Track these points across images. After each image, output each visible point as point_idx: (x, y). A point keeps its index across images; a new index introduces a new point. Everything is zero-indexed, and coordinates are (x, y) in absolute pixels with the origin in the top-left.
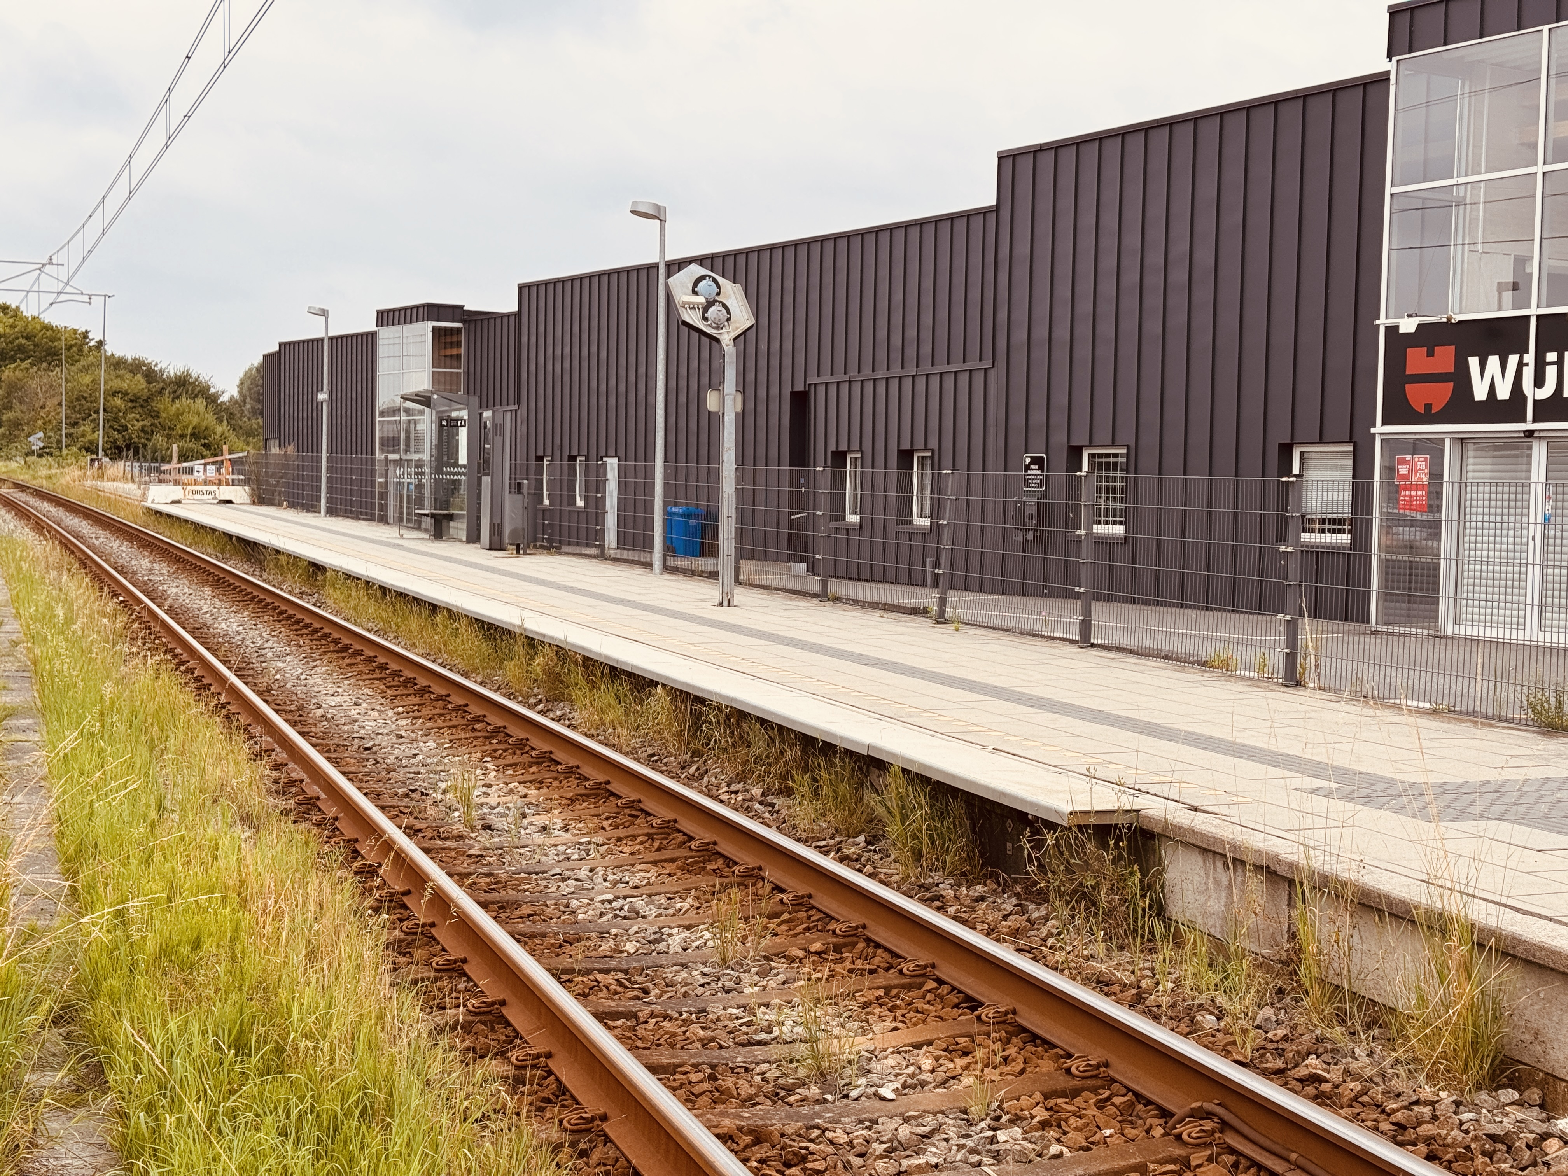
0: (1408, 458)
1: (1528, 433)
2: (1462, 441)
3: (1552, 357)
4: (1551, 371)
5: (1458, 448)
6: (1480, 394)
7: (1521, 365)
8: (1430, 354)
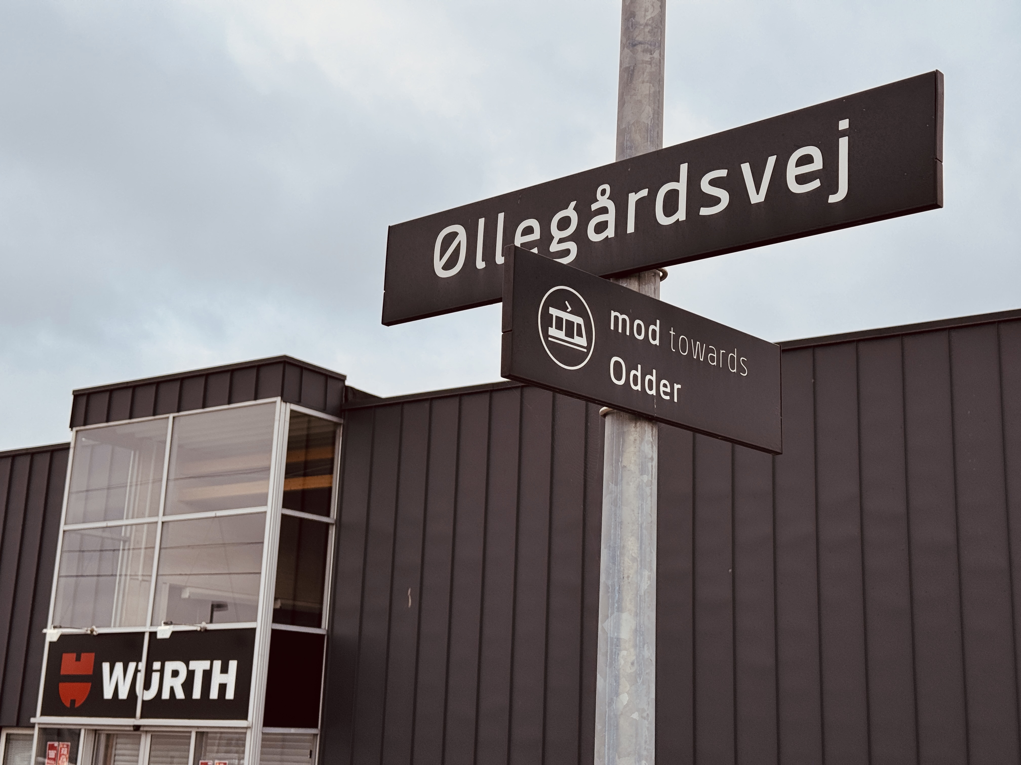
0: (56, 744)
1: (137, 728)
2: (96, 732)
3: (157, 665)
4: (156, 677)
5: (91, 738)
6: (108, 694)
7: (137, 671)
8: (78, 659)
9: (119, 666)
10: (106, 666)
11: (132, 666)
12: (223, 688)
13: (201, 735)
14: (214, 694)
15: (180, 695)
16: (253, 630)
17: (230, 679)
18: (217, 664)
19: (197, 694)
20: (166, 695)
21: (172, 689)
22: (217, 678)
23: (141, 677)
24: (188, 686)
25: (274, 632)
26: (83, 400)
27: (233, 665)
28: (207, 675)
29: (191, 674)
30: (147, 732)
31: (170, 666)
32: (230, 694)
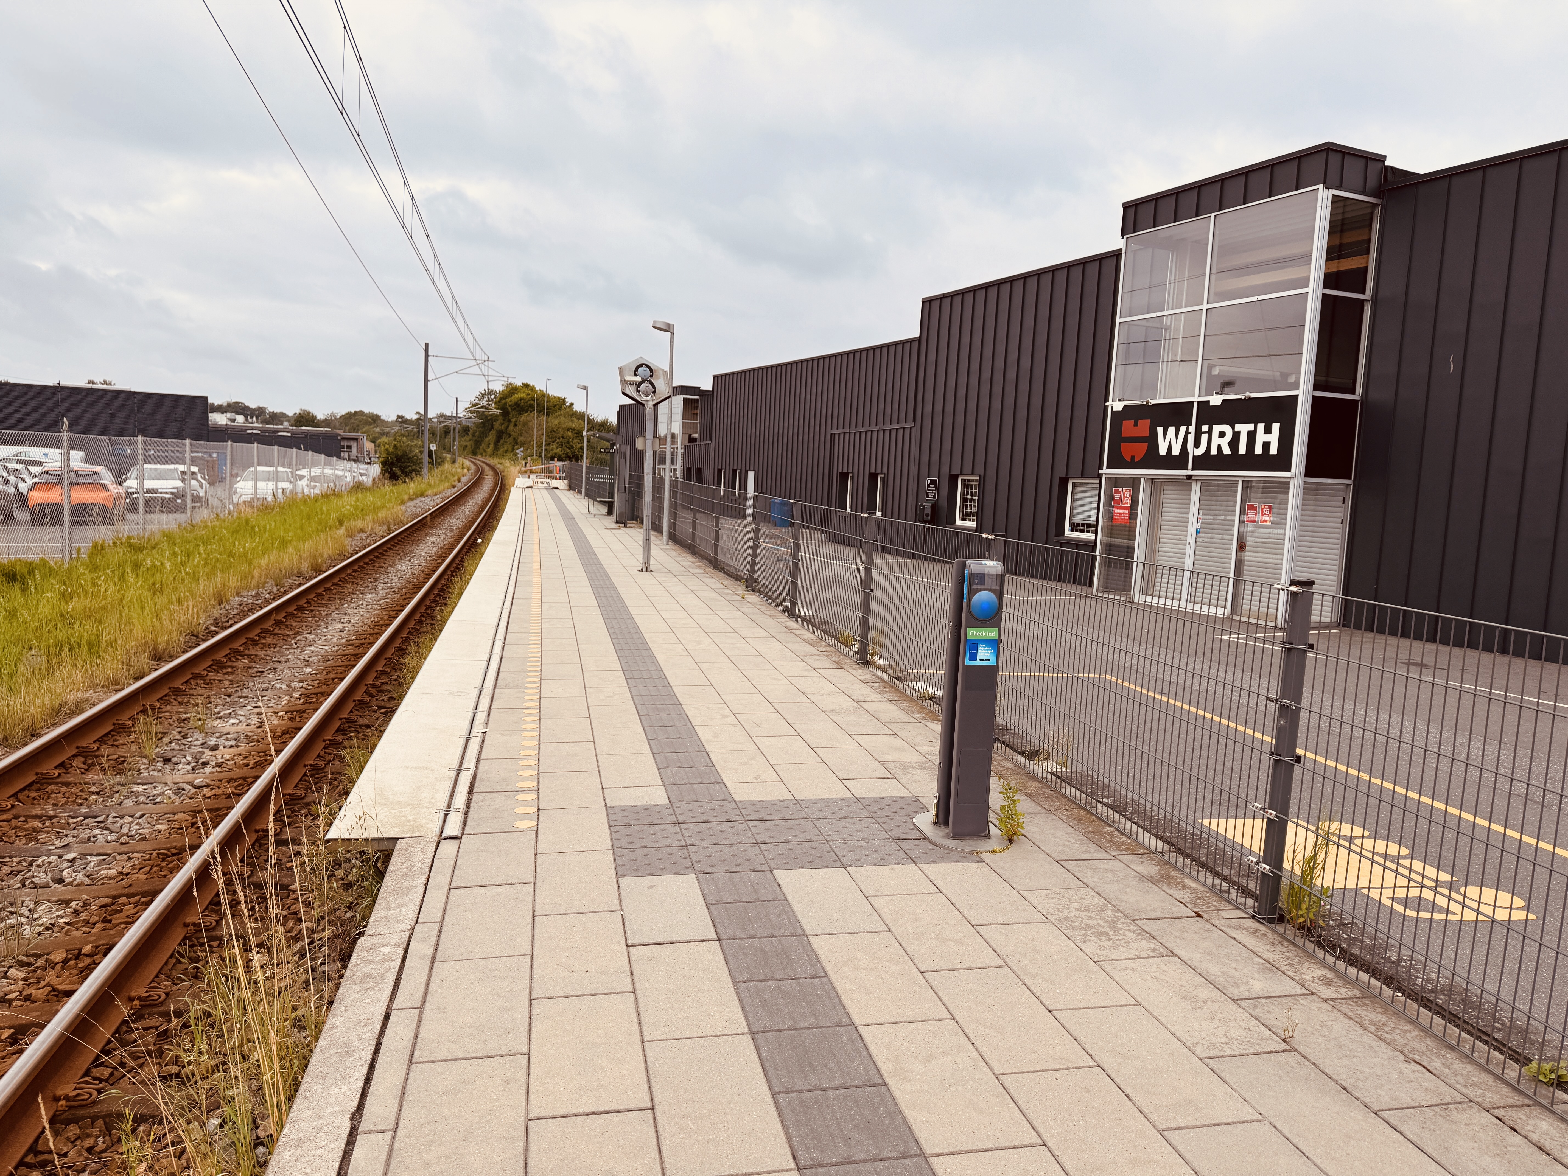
0: (1120, 489)
1: (1189, 477)
3: (1205, 428)
4: (1204, 438)
5: (1150, 485)
6: (1163, 451)
7: (1187, 433)
8: (1136, 424)
9: (1171, 430)
10: (1160, 430)
11: (1183, 429)
12: (1266, 445)
13: (1251, 482)
14: (1258, 450)
15: (1227, 451)
16: (1296, 397)
17: (1274, 439)
18: (1261, 427)
19: (1242, 450)
20: (1214, 451)
21: (1219, 446)
22: (1261, 438)
23: (1191, 439)
24: (1234, 443)
25: (1315, 398)
26: (1132, 211)
27: (1276, 427)
28: (1252, 436)
29: (1236, 435)
30: (1198, 480)
31: (1217, 429)
32: (1273, 451)
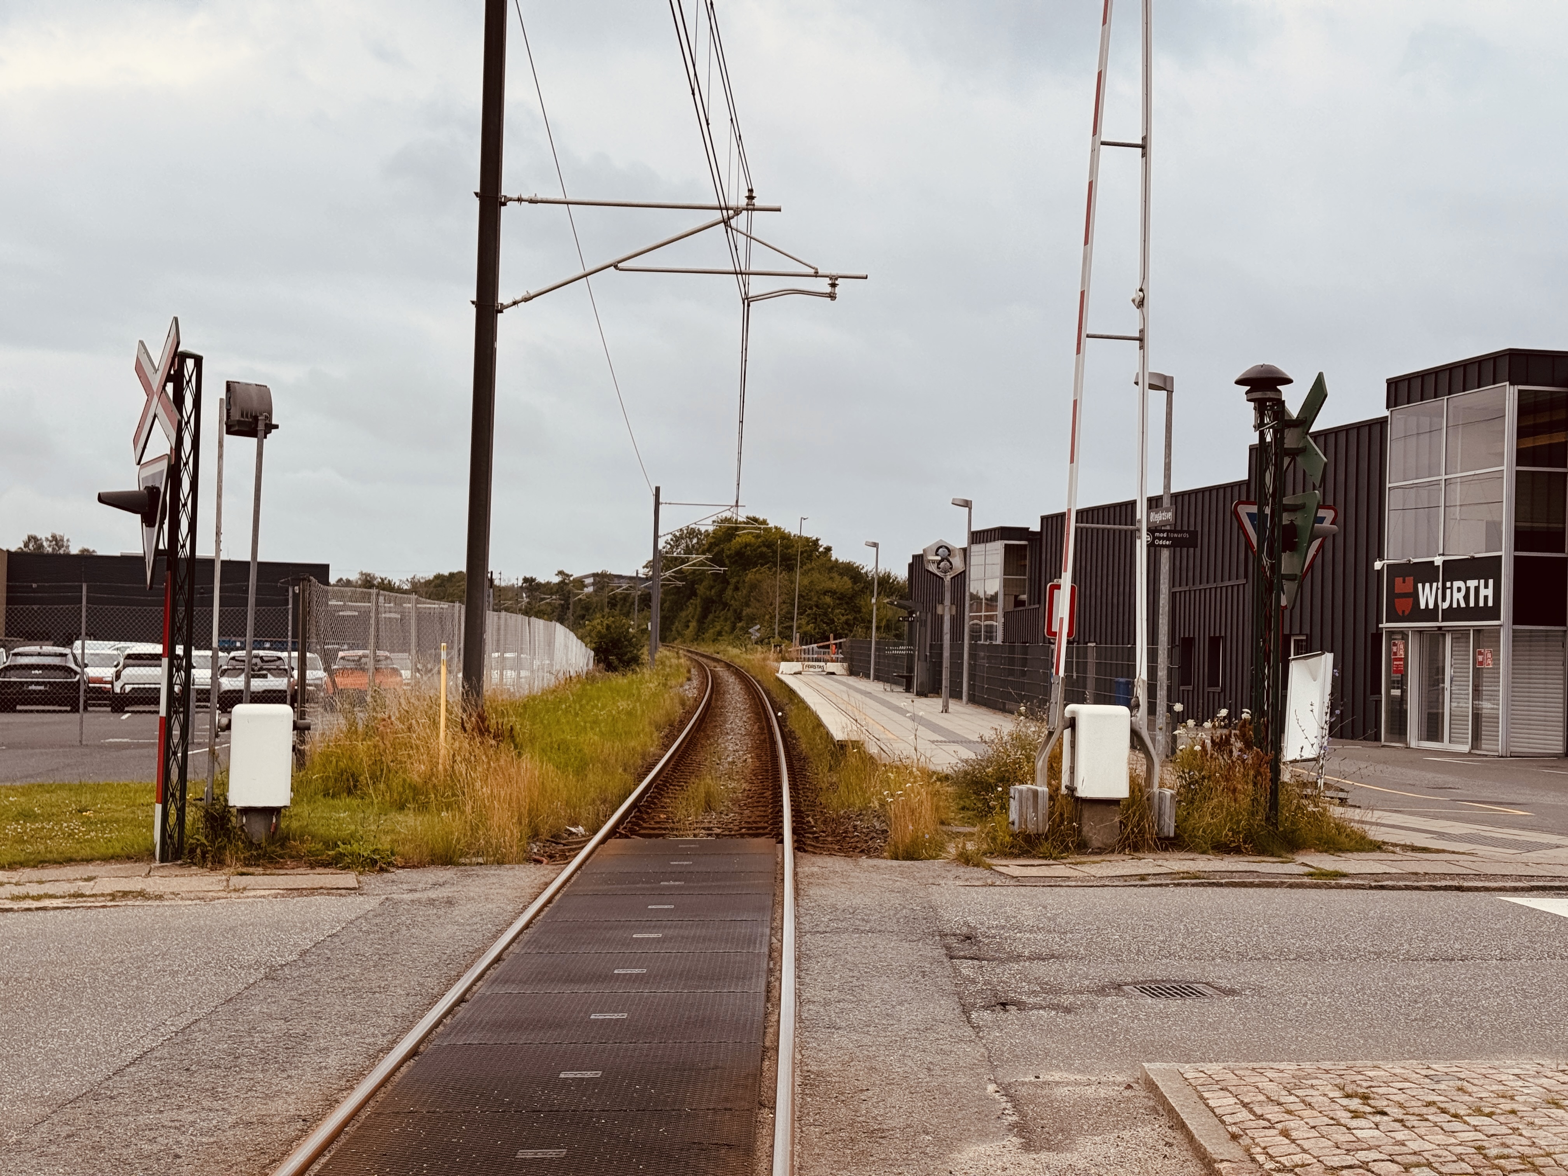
0: (1395, 642)
1: (1440, 628)
2: (1420, 632)
3: (1448, 584)
4: (1448, 592)
5: (1417, 636)
6: (1423, 606)
7: (1437, 588)
8: (1404, 582)
9: (1427, 585)
10: (1420, 586)
11: (1435, 585)
12: (1486, 598)
13: (1478, 631)
14: (1481, 604)
15: (1463, 605)
16: (1500, 557)
17: (1490, 592)
18: (1482, 582)
19: (1472, 604)
20: (1455, 605)
21: (1458, 600)
22: (1483, 592)
23: (1440, 594)
24: (1466, 598)
25: (1512, 557)
26: (1393, 386)
27: (1491, 582)
28: (1477, 589)
29: (1468, 589)
30: (1449, 631)
31: (1457, 584)
32: (1490, 604)
